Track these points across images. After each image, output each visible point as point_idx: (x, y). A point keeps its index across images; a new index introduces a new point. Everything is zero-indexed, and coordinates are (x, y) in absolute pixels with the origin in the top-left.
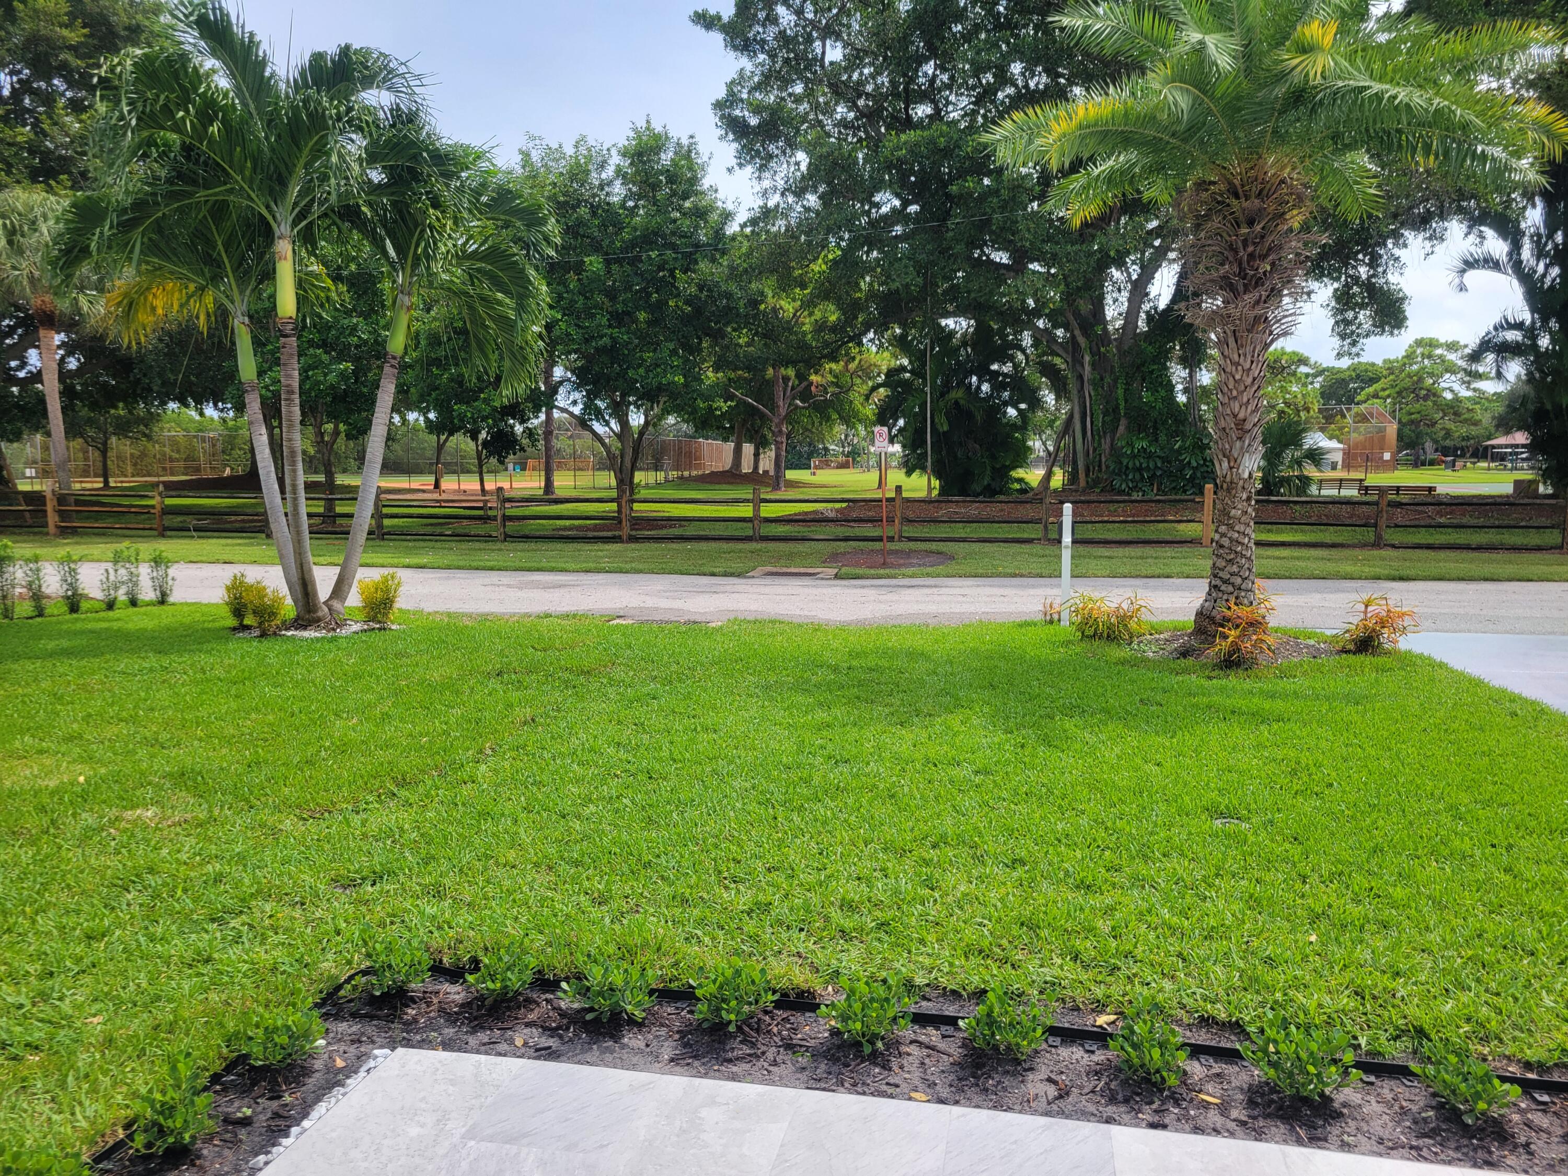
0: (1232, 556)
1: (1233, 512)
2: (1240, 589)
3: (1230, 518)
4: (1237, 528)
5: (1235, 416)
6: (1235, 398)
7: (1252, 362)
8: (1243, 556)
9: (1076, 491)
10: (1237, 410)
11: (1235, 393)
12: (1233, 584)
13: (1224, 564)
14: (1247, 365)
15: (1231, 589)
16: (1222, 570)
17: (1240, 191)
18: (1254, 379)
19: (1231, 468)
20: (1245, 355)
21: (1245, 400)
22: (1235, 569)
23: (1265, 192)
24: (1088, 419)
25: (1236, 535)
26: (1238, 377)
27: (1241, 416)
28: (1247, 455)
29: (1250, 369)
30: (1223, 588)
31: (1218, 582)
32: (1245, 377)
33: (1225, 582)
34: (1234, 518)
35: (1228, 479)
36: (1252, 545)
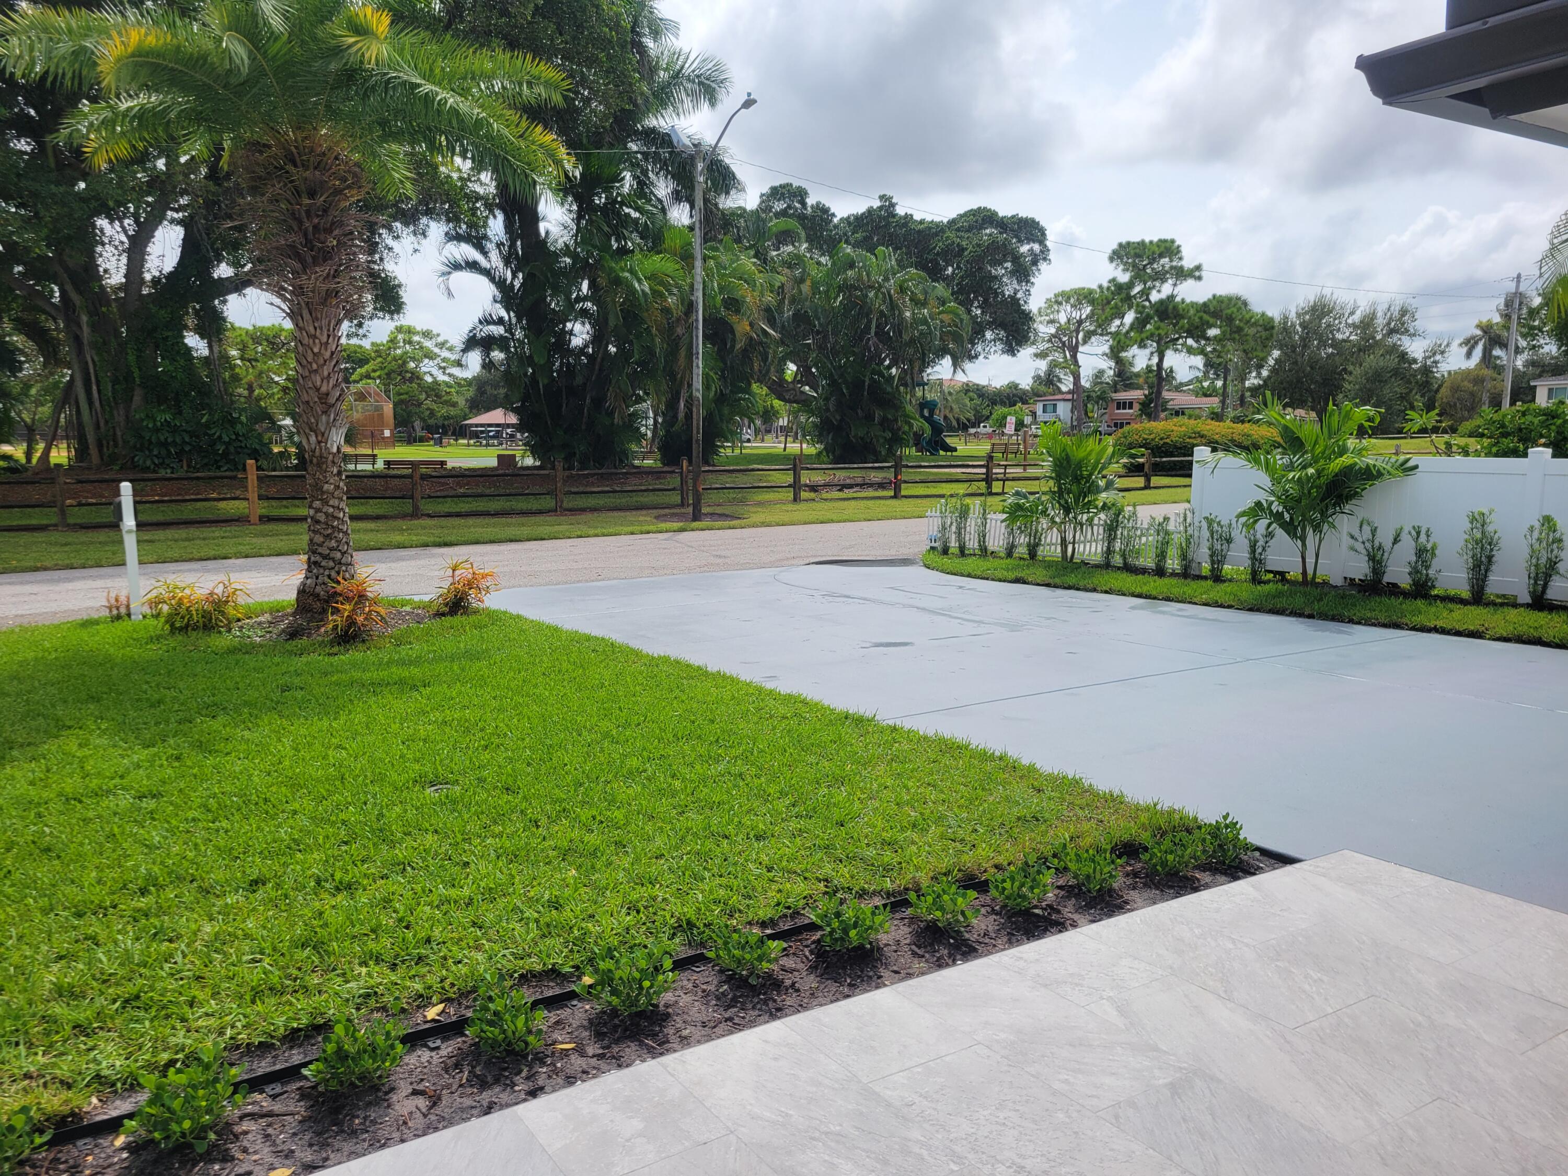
0: (330, 531)
1: (326, 487)
2: (340, 563)
3: (323, 493)
4: (331, 503)
5: (318, 390)
6: (316, 371)
7: (329, 336)
8: (340, 530)
9: (89, 469)
10: (319, 383)
11: (315, 366)
12: (333, 559)
13: (322, 539)
14: (324, 339)
15: (331, 564)
16: (321, 545)
17: (298, 160)
18: (332, 353)
19: (319, 442)
20: (321, 329)
21: (326, 373)
22: (333, 544)
23: (322, 165)
24: (94, 387)
25: (331, 510)
26: (316, 350)
27: (324, 389)
28: (334, 430)
29: (327, 343)
30: (323, 564)
31: (318, 558)
32: (323, 351)
33: (325, 557)
34: (327, 492)
35: (317, 453)
36: (347, 519)
